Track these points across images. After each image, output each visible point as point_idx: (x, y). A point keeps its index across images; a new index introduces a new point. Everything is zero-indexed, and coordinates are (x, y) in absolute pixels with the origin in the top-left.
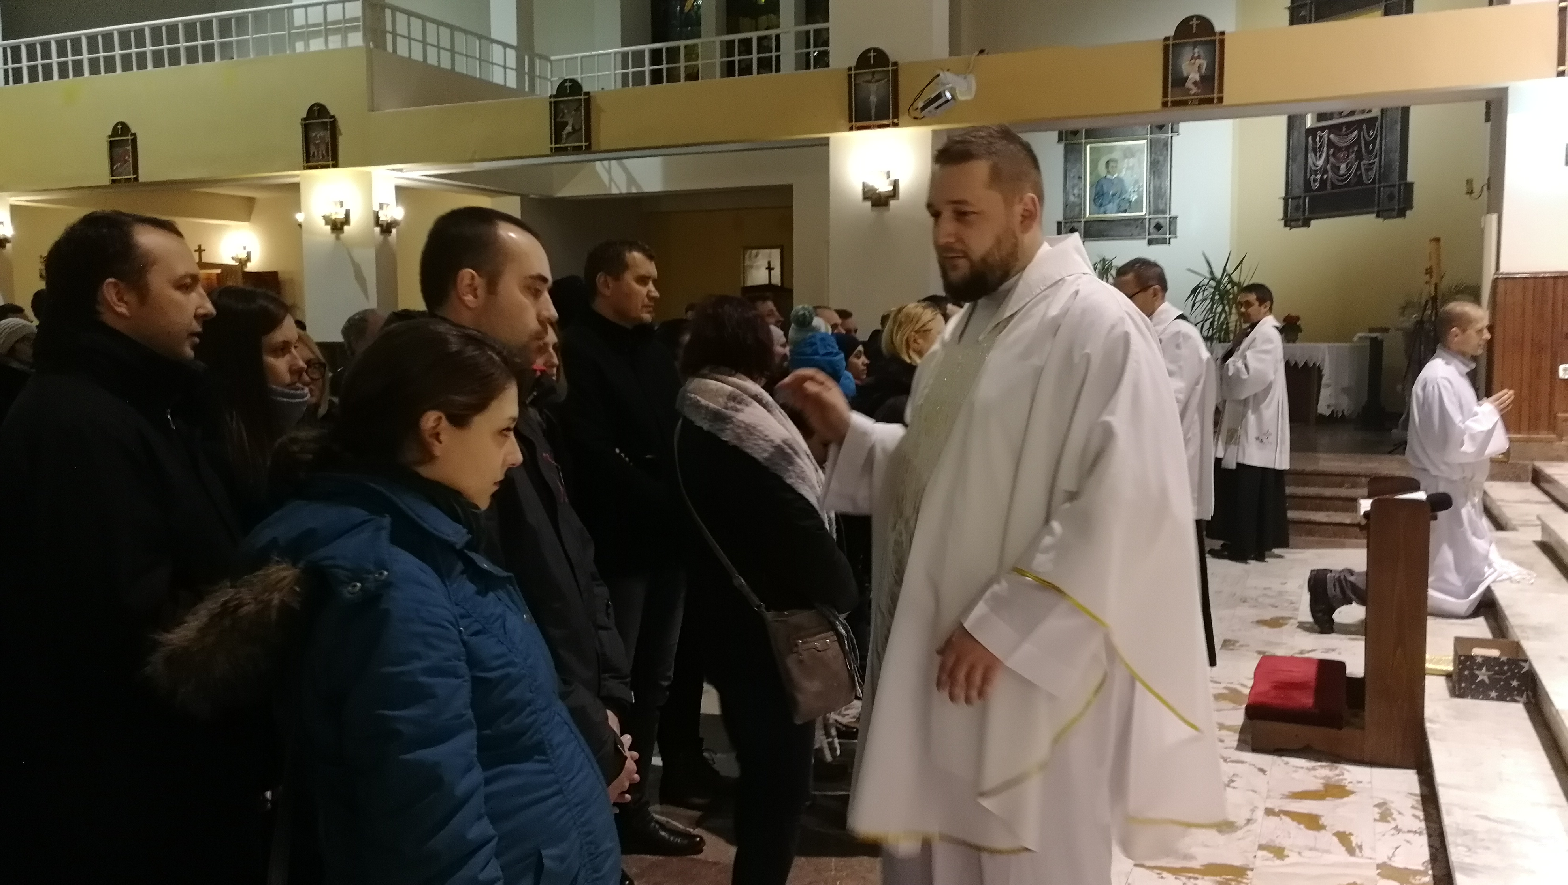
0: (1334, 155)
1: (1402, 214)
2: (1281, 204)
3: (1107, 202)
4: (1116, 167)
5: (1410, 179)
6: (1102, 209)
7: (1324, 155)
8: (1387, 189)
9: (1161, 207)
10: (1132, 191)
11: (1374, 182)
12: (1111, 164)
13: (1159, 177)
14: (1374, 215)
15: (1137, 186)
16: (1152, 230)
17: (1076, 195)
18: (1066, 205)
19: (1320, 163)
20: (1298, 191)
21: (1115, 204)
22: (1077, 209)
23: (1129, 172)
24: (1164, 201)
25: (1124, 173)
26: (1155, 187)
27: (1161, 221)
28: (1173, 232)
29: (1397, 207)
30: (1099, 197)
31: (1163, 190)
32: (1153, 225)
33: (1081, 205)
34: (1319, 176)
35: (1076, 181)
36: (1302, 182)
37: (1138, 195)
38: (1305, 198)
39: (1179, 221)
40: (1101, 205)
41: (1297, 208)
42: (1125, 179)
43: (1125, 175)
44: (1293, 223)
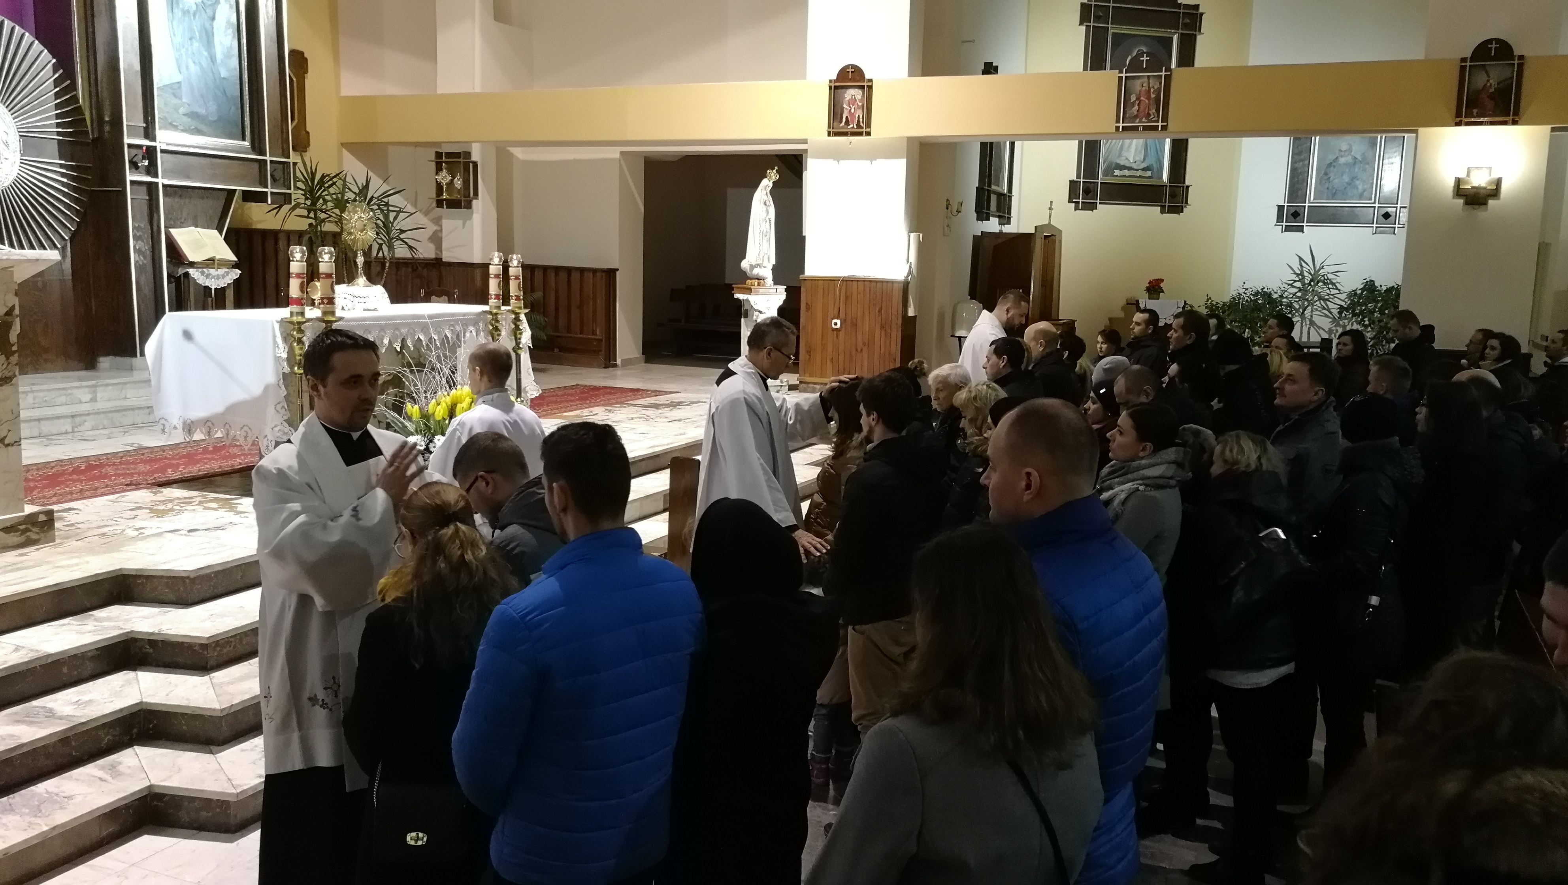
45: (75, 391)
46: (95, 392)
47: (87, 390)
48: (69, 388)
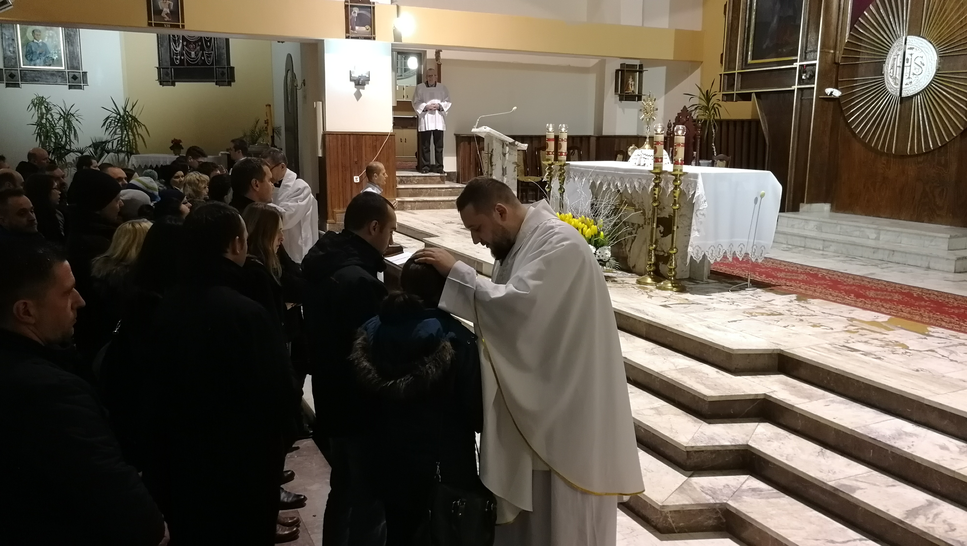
0: (186, 46)
1: (229, 84)
2: (156, 70)
3: (36, 58)
4: (40, 35)
5: (232, 65)
6: (33, 63)
7: (181, 45)
8: (220, 69)
9: (75, 65)
10: (54, 52)
11: (212, 64)
12: (36, 33)
13: (72, 45)
14: (214, 83)
15: (57, 49)
16: (71, 80)
17: (12, 52)
18: (5, 58)
19: (179, 49)
20: (167, 64)
21: (42, 60)
22: (14, 61)
23: (50, 40)
24: (77, 61)
25: (46, 40)
26: (70, 52)
27: (77, 74)
28: (85, 81)
29: (227, 80)
30: (30, 55)
31: (75, 54)
32: (71, 76)
33: (16, 59)
34: (179, 57)
35: (11, 42)
36: (168, 59)
37: (58, 56)
38: (171, 68)
39: (88, 75)
40: (31, 60)
41: (167, 74)
42: (48, 44)
43: (48, 41)
44: (164, 83)
45: (866, 230)
46: (879, 234)
47: (873, 231)
48: (862, 227)
